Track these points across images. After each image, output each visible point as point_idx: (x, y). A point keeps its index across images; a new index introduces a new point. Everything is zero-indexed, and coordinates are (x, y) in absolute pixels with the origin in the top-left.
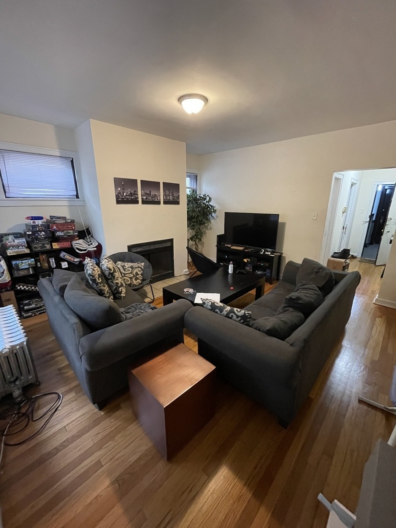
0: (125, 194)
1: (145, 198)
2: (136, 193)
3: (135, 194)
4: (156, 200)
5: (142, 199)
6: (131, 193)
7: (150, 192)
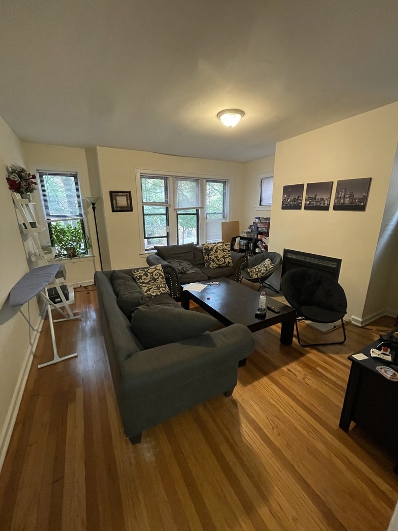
0: (289, 200)
1: (308, 202)
2: (300, 198)
3: (298, 199)
4: (322, 205)
5: (305, 204)
6: (295, 199)
7: (316, 195)
